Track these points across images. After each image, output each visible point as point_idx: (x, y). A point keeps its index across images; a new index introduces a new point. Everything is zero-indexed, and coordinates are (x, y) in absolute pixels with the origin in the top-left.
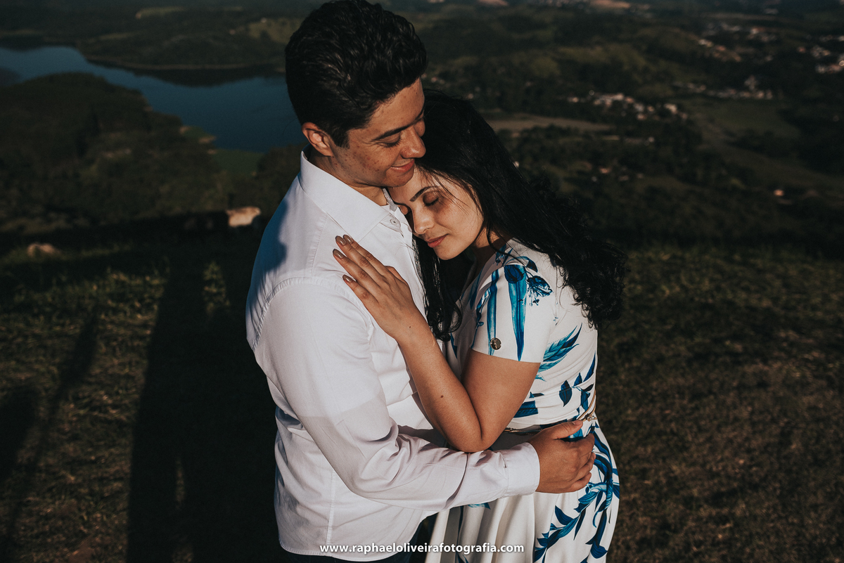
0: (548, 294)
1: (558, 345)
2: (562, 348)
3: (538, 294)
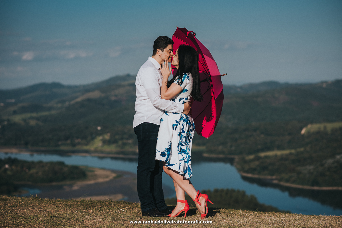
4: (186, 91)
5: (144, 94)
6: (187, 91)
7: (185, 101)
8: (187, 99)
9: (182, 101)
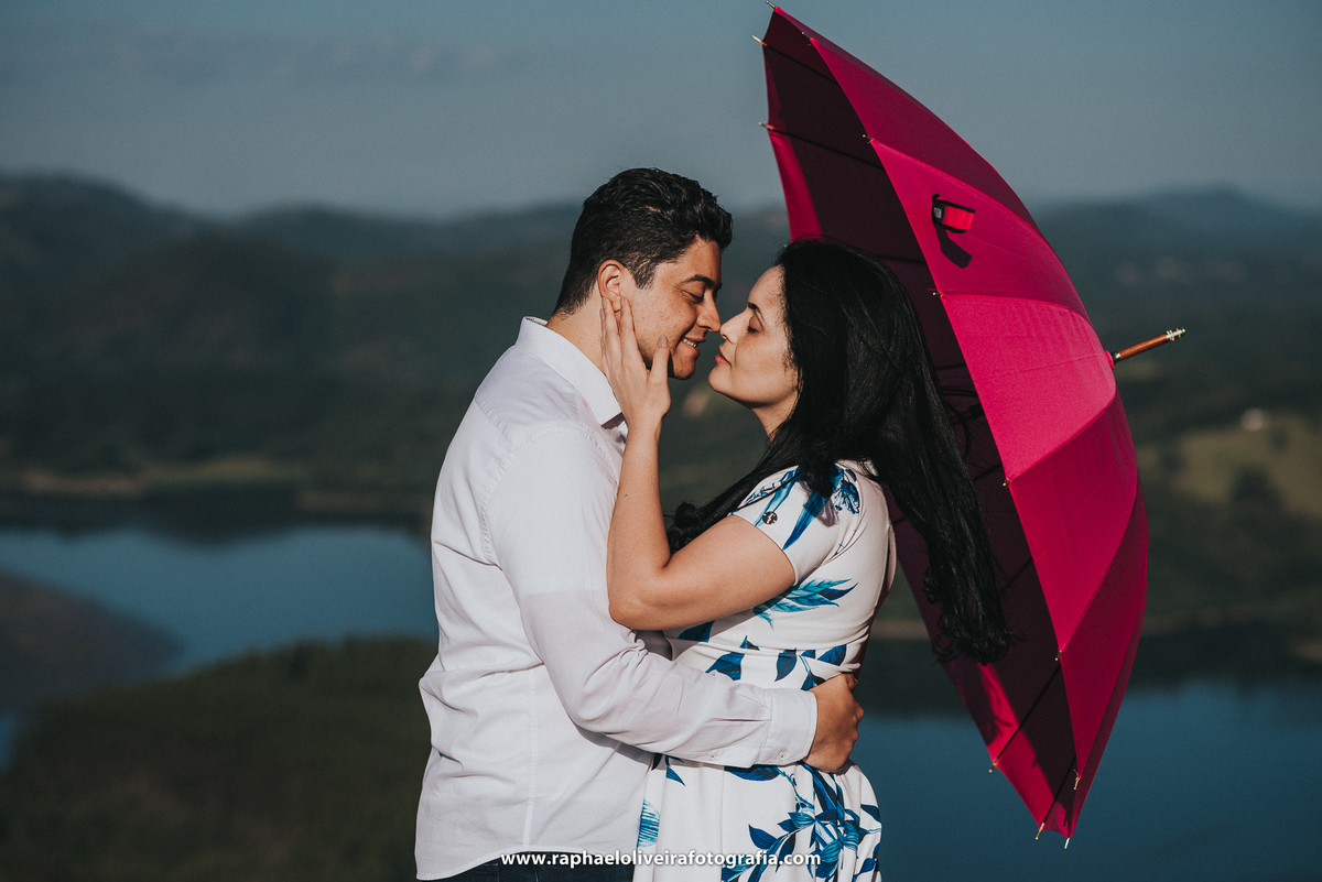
0: (854, 512)
1: (818, 586)
2: (820, 593)
3: (844, 502)
4: (830, 594)
5: (504, 622)
6: (842, 593)
7: (821, 669)
8: (835, 656)
9: (798, 674)
